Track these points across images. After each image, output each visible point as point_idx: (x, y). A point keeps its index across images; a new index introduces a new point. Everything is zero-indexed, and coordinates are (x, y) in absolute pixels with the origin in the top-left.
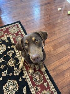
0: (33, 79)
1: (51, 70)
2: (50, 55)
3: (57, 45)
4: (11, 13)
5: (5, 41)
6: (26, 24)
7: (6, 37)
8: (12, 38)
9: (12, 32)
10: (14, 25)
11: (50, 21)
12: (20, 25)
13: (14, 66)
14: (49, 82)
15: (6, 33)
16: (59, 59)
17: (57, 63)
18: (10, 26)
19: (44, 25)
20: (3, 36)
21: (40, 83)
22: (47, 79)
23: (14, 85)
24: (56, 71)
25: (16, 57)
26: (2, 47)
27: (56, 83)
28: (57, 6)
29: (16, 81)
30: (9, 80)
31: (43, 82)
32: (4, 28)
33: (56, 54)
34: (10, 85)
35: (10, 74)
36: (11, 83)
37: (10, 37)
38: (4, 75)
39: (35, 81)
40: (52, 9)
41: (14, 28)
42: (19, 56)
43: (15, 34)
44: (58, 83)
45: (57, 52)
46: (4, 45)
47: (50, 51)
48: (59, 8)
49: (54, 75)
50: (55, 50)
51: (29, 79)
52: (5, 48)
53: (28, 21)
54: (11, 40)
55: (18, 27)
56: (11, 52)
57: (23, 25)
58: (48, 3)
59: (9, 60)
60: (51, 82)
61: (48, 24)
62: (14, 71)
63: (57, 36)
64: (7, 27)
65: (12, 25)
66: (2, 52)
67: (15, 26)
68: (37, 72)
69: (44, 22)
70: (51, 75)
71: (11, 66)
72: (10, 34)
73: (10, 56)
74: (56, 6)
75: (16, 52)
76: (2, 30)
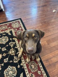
0: (29, 67)
1: (44, 61)
2: (44, 48)
3: (51, 40)
4: (14, 11)
5: (8, 34)
6: (26, 21)
7: (9, 30)
8: (14, 31)
9: (14, 27)
10: (16, 21)
11: (46, 20)
12: (21, 22)
13: (14, 55)
14: (43, 71)
15: (9, 28)
16: (51, 52)
17: (50, 55)
18: (13, 22)
19: (41, 23)
20: (7, 29)
21: (35, 71)
22: (41, 68)
23: (13, 71)
24: (49, 62)
25: (16, 48)
26: (5, 38)
27: (48, 72)
28: (53, 9)
29: (15, 67)
30: (9, 66)
31: (37, 70)
32: (8, 23)
33: (50, 47)
34: (10, 70)
35: (11, 61)
36: (11, 68)
37: (12, 31)
38: (5, 62)
39: (30, 69)
40: (48, 11)
41: (16, 24)
42: (19, 47)
43: (16, 28)
44: (50, 72)
45: (50, 46)
46: (7, 37)
47: (45, 45)
48: (54, 10)
49: (47, 65)
50: (49, 44)
51: (26, 67)
52: (8, 40)
53: (28, 19)
54: (13, 33)
55: (19, 23)
56: (12, 43)
57: (23, 22)
58: (45, 6)
59: (11, 50)
60: (44, 71)
61: (44, 22)
62: (14, 59)
63: (51, 33)
64: (10, 23)
65: (14, 21)
66: (5, 43)
67: (17, 23)
68: (33, 61)
69: (41, 20)
70: (45, 65)
71: (12, 55)
72: (12, 28)
73: (12, 46)
74: (51, 8)
75: (17, 43)
76: (6, 25)
